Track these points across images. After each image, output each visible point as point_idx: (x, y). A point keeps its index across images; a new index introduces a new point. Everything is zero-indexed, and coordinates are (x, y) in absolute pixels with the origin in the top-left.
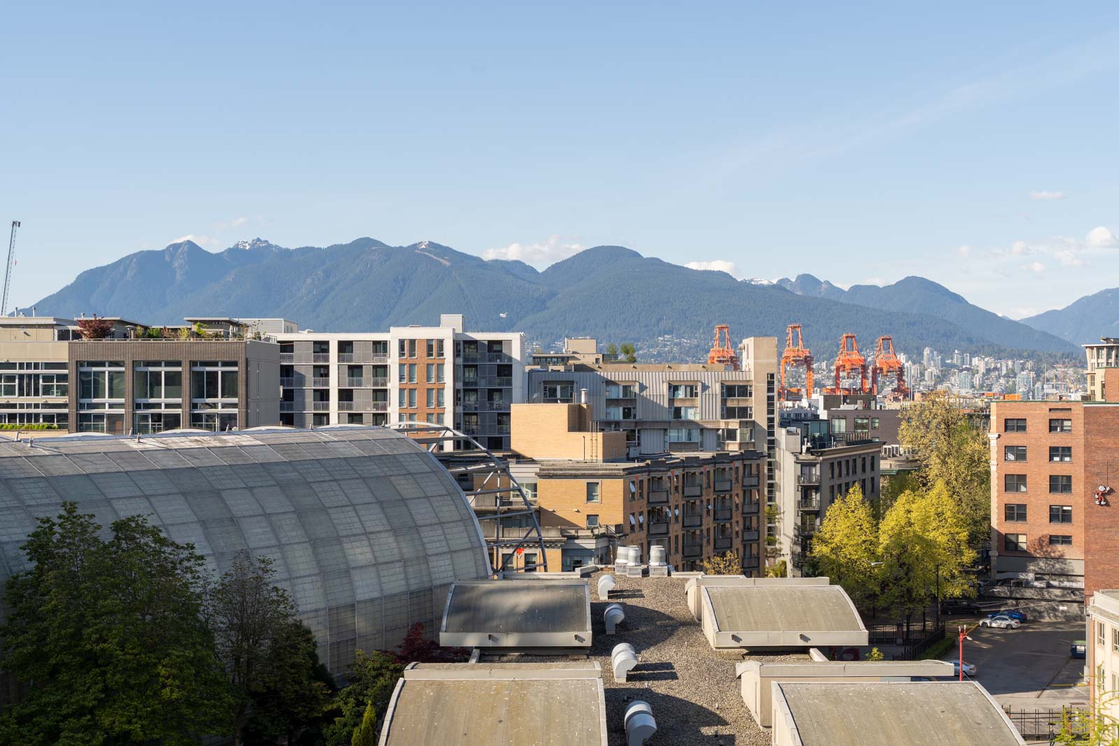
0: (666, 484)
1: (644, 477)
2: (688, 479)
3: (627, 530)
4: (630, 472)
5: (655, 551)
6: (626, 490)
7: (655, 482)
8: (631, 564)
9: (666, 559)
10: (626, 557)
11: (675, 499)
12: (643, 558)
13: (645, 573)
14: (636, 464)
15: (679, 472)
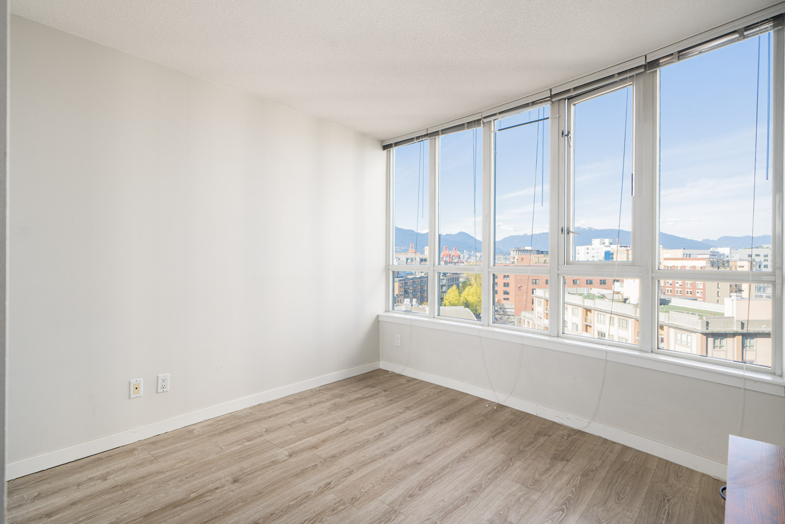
0: (409, 284)
1: (403, 282)
2: (414, 282)
3: (399, 296)
4: (400, 280)
5: (414, 300)
6: (399, 285)
7: (406, 283)
8: (408, 303)
9: (417, 302)
10: (407, 302)
11: (411, 288)
12: (411, 301)
13: (412, 306)
14: (400, 279)
15: (412, 281)
